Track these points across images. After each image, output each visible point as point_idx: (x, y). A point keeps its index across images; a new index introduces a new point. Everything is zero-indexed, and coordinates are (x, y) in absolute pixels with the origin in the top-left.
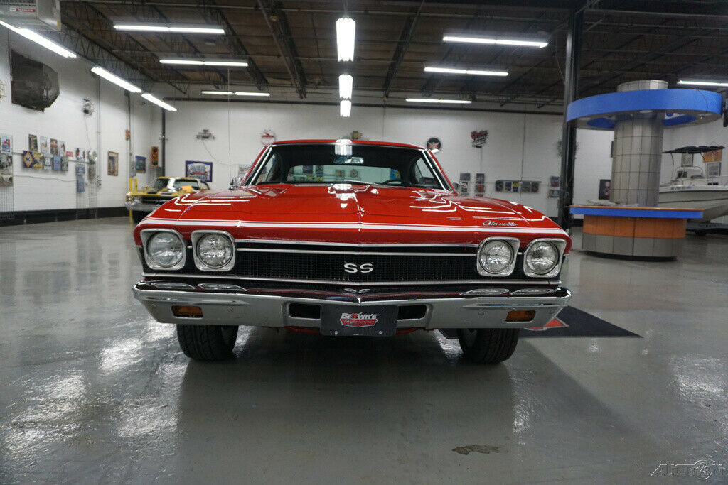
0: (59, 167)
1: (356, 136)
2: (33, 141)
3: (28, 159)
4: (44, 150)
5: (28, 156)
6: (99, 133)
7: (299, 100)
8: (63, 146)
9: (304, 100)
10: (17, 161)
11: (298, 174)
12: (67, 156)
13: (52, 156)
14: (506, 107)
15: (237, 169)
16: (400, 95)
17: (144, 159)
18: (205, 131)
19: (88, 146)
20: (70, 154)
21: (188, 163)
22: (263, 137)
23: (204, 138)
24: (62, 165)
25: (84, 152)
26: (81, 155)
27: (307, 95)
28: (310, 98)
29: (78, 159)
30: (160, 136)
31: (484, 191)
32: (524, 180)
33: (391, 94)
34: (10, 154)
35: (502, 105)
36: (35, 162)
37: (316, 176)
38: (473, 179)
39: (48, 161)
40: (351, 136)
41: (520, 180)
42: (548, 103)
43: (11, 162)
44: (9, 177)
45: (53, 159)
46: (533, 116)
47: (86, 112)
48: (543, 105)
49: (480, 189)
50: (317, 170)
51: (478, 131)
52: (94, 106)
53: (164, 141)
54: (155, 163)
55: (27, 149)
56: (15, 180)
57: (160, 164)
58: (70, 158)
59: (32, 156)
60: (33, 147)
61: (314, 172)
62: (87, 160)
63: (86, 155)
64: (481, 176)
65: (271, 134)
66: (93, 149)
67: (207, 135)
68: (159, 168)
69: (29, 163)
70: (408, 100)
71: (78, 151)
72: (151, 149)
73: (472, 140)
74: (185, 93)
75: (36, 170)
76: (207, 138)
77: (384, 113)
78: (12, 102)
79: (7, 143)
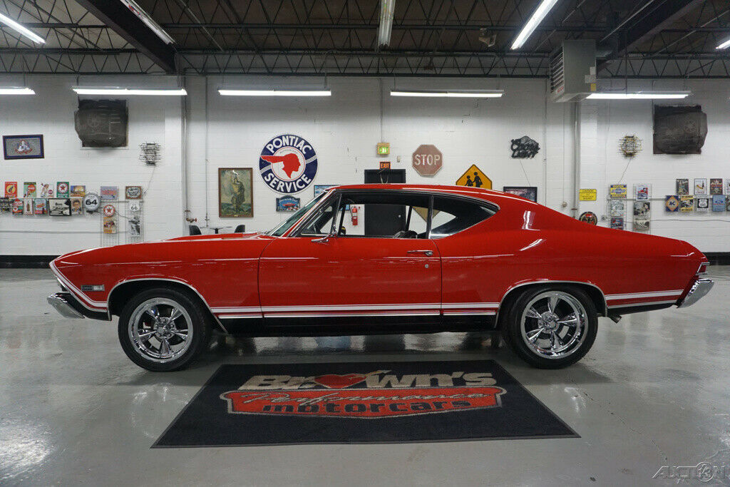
0: (723, 207)
2: (682, 184)
3: (671, 204)
4: (698, 192)
5: (672, 200)
10: (657, 206)
13: (710, 197)
24: (726, 205)
34: (648, 201)
36: (682, 205)
39: (703, 203)
43: (649, 208)
44: (645, 221)
45: (712, 199)
55: (673, 193)
56: (653, 224)
59: (679, 199)
60: (681, 191)
69: (672, 207)
75: (685, 213)
78: (655, 153)
79: (644, 192)
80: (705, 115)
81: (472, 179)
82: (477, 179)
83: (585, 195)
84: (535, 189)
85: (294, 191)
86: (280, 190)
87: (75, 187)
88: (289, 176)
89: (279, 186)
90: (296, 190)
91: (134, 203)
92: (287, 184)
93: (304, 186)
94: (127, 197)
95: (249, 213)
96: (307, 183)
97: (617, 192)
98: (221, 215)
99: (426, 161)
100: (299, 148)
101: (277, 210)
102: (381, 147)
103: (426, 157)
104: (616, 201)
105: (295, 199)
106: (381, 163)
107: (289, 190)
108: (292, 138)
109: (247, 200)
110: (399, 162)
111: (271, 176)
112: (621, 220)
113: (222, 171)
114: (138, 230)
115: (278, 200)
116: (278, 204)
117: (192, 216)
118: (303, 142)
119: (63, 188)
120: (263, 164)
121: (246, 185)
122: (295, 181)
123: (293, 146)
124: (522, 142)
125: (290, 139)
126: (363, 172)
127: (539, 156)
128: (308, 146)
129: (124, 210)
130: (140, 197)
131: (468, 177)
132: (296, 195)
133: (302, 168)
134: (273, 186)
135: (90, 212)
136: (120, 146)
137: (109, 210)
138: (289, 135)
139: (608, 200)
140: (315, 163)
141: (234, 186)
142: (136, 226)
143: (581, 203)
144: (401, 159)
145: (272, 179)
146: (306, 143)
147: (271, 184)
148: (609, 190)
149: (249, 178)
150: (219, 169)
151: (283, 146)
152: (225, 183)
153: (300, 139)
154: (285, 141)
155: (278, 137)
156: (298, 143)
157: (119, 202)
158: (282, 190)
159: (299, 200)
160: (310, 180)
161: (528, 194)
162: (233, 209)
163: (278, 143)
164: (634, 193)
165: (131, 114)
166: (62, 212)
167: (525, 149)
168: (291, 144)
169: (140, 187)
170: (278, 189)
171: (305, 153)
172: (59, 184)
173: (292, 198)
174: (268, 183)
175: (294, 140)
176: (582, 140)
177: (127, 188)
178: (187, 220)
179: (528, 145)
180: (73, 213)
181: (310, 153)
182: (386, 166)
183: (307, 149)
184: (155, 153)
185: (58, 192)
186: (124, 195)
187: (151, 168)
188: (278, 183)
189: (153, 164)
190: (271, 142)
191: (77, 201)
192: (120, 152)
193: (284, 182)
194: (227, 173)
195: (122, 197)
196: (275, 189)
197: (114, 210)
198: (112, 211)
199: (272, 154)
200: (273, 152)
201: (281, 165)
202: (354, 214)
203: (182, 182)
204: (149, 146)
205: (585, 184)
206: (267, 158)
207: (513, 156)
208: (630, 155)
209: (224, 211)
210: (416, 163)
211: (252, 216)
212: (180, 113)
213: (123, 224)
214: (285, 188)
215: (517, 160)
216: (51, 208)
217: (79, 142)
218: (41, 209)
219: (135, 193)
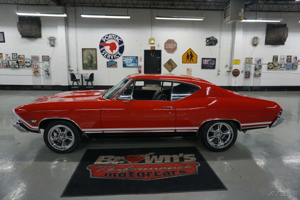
0: (291, 67)
2: (275, 58)
3: (270, 66)
5: (271, 64)
24: (293, 67)
34: (261, 65)
36: (275, 66)
39: (282, 66)
43: (261, 68)
44: (259, 73)
45: (287, 64)
55: (271, 61)
56: (262, 75)
58: (299, 63)
59: (274, 64)
60: (274, 60)
69: (271, 67)
75: (275, 70)
78: (265, 44)
79: (260, 61)
80: (288, 29)
81: (189, 54)
82: (191, 54)
83: (235, 62)
84: (215, 59)
85: (115, 59)
86: (108, 58)
87: (20, 56)
88: (112, 52)
89: (108, 56)
90: (115, 58)
91: (46, 63)
92: (111, 55)
93: (118, 56)
94: (43, 60)
95: (96, 68)
96: (120, 55)
97: (248, 61)
98: (84, 68)
99: (170, 47)
100: (116, 40)
101: (107, 67)
102: (151, 40)
103: (170, 45)
104: (248, 65)
105: (115, 62)
106: (151, 47)
107: (112, 58)
108: (113, 35)
109: (95, 62)
110: (158, 46)
111: (104, 52)
112: (249, 72)
113: (83, 50)
114: (48, 74)
115: (107, 62)
116: (108, 64)
117: (72, 69)
118: (118, 37)
119: (15, 56)
120: (101, 47)
121: (94, 56)
122: (115, 54)
123: (114, 39)
124: (211, 39)
125: (112, 36)
126: (144, 51)
127: (217, 45)
128: (120, 39)
129: (42, 66)
130: (48, 60)
131: (188, 54)
132: (115, 60)
133: (118, 49)
134: (106, 56)
135: (28, 67)
136: (38, 38)
137: (36, 66)
138: (112, 34)
139: (245, 64)
140: (123, 46)
141: (89, 56)
142: (48, 73)
143: (234, 65)
144: (160, 46)
145: (105, 53)
146: (119, 38)
147: (105, 55)
148: (246, 60)
149: (95, 53)
150: (82, 49)
151: (109, 39)
152: (85, 55)
153: (117, 36)
154: (110, 37)
155: (107, 35)
156: (116, 38)
157: (39, 62)
158: (109, 58)
159: (116, 62)
160: (121, 54)
161: (212, 61)
162: (89, 66)
163: (107, 38)
164: (256, 61)
165: (42, 23)
166: (15, 66)
167: (211, 42)
168: (113, 38)
169: (48, 56)
170: (107, 57)
171: (119, 42)
172: (13, 54)
173: (114, 61)
174: (103, 55)
175: (114, 37)
176: (236, 39)
177: (43, 56)
178: (69, 70)
179: (213, 40)
180: (20, 67)
181: (121, 42)
182: (153, 48)
183: (120, 41)
184: (54, 41)
185: (13, 58)
186: (42, 60)
187: (53, 48)
188: (107, 55)
189: (53, 46)
190: (104, 37)
191: (21, 62)
192: (39, 40)
193: (110, 55)
194: (86, 51)
195: (41, 60)
196: (106, 57)
197: (38, 66)
198: (37, 66)
199: (105, 42)
200: (105, 41)
201: (108, 47)
202: (140, 69)
203: (67, 54)
204: (52, 38)
205: (236, 57)
206: (102, 44)
207: (207, 45)
208: (255, 45)
209: (85, 67)
210: (166, 47)
211: (97, 69)
212: (64, 24)
213: (42, 72)
214: (110, 57)
215: (208, 47)
216: (10, 64)
217: (20, 36)
218: (6, 65)
219: (46, 59)
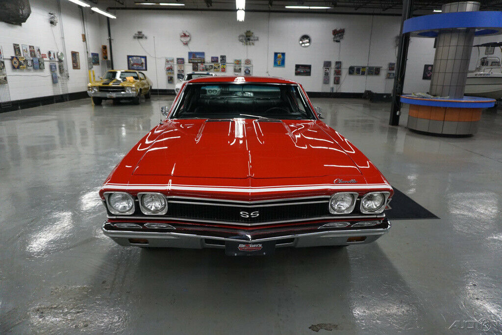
0: (38, 66)
1: (248, 35)
2: (16, 48)
3: (15, 63)
4: (25, 55)
5: (15, 60)
6: (63, 38)
7: (206, 8)
8: (39, 50)
9: (211, 8)
10: (8, 64)
11: (207, 63)
12: (43, 57)
13: (32, 59)
14: (359, 11)
15: (164, 61)
16: (281, 3)
17: (97, 55)
18: (140, 33)
19: (56, 49)
20: (44, 56)
21: (129, 57)
22: (181, 36)
23: (139, 38)
24: (40, 65)
25: (54, 54)
26: (52, 56)
27: (213, 4)
28: (214, 6)
29: (50, 59)
30: (108, 38)
31: (340, 74)
32: (369, 66)
33: (274, 3)
34: (2, 60)
35: (356, 9)
36: (20, 64)
37: (220, 65)
38: (333, 65)
39: (30, 63)
40: (245, 35)
41: (366, 65)
42: (390, 7)
43: (4, 66)
44: (4, 77)
45: (32, 61)
46: (379, 17)
47: (52, 23)
48: (387, 9)
49: (338, 72)
50: (221, 60)
51: (338, 30)
52: (57, 19)
53: (110, 41)
54: (106, 58)
55: (13, 55)
56: (8, 78)
57: (109, 58)
58: (45, 59)
59: (18, 60)
60: (17, 53)
61: (219, 61)
62: (57, 60)
63: (56, 56)
64: (338, 63)
65: (187, 34)
66: (61, 51)
67: (141, 36)
68: (108, 62)
69: (16, 65)
70: (287, 7)
71: (50, 53)
72: (101, 47)
73: (333, 36)
74: (123, 4)
75: (22, 70)
76: (141, 38)
77: (269, 17)
